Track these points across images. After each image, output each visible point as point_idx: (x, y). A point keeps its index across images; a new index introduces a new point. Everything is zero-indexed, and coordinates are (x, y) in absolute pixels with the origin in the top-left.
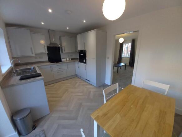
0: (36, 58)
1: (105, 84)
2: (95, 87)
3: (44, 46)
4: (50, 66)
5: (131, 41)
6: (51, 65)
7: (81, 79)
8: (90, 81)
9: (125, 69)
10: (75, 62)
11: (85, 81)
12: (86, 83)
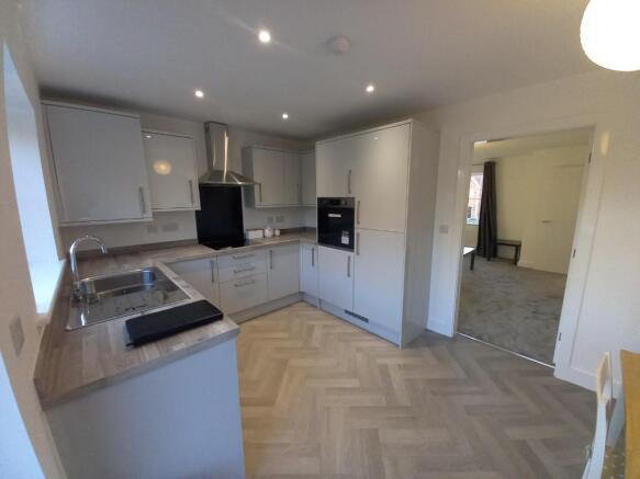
0: (151, 228)
1: (427, 330)
2: (397, 346)
3: (190, 182)
4: (212, 263)
5: (482, 167)
6: (215, 259)
7: (321, 309)
8: (366, 320)
9: (472, 268)
10: (299, 242)
11: (341, 319)
12: (351, 330)
